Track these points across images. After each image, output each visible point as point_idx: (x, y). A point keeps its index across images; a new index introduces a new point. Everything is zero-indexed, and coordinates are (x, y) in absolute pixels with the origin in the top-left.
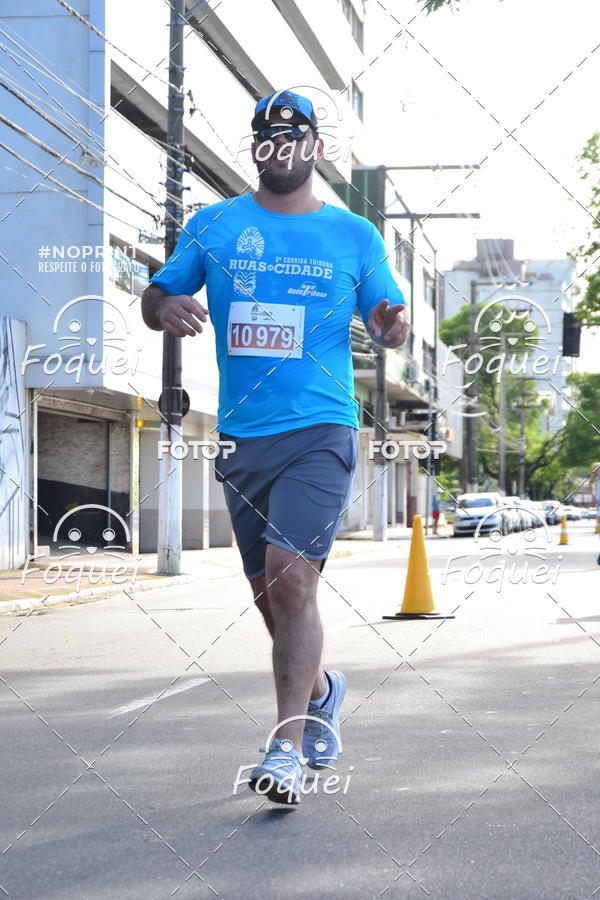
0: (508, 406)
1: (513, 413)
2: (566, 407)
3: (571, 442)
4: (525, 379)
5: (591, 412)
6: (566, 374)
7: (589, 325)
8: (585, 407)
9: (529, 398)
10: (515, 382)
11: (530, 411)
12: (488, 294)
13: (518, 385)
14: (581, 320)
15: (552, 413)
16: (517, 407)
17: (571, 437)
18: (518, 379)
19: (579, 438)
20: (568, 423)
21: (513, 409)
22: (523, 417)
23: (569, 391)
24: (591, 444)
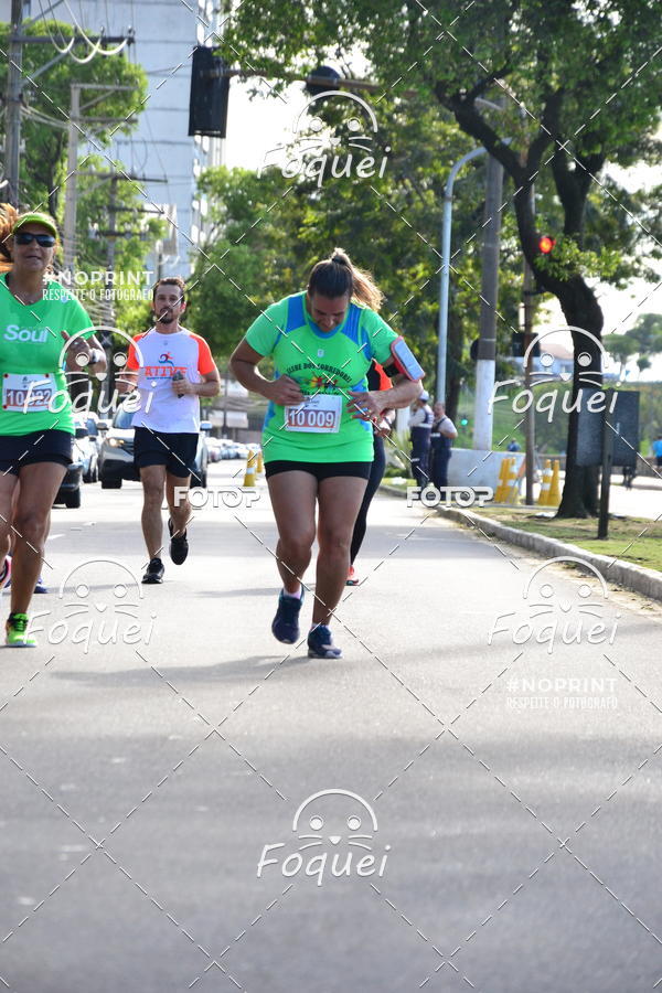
0: (82, 229)
1: (94, 244)
2: (198, 236)
3: (204, 305)
4: (115, 178)
5: (244, 248)
6: (198, 171)
7: (245, 75)
8: (231, 236)
9: (125, 216)
10: (99, 183)
11: (125, 242)
12: (46, 6)
13: (103, 188)
14: (228, 64)
15: (169, 247)
16: (97, 233)
17: (205, 296)
18: (103, 177)
19: (221, 299)
20: (200, 268)
21: (92, 236)
22: (111, 254)
23: (204, 205)
24: (242, 311)
